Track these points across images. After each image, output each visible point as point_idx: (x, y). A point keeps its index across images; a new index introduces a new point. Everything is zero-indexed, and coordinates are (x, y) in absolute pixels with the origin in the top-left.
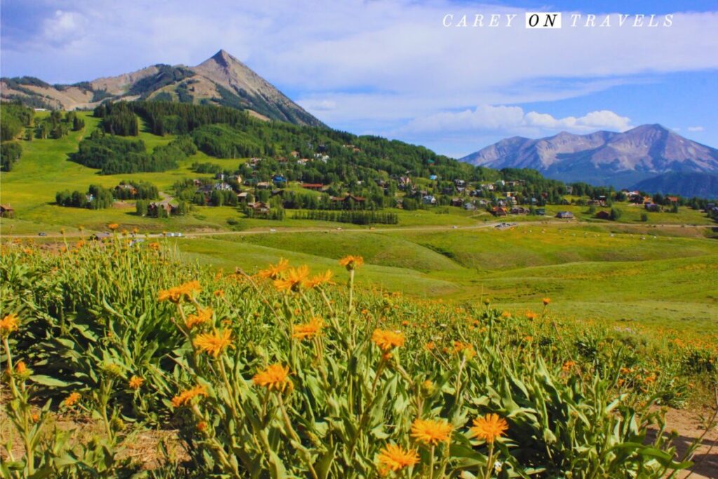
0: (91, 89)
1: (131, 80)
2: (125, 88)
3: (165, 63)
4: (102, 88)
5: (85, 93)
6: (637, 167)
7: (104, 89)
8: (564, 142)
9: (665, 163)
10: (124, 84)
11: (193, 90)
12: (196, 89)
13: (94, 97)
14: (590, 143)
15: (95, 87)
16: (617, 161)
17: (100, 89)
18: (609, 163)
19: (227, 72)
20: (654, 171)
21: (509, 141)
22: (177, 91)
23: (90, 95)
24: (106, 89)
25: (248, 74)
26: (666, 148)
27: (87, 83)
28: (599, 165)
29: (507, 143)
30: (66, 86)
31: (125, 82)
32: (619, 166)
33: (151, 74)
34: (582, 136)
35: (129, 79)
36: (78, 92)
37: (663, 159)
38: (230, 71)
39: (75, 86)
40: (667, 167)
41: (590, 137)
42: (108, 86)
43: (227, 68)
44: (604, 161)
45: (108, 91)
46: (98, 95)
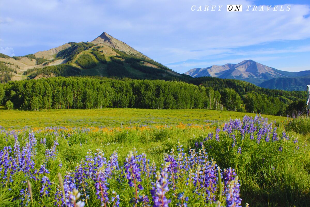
0: (35, 58)
1: (56, 51)
2: (53, 56)
3: (74, 42)
4: (41, 57)
5: (32, 60)
6: (249, 76)
7: (42, 57)
8: (215, 69)
9: (259, 74)
10: (53, 54)
11: (102, 52)
12: (104, 51)
13: (37, 62)
14: (225, 68)
15: (37, 57)
16: (241, 75)
17: (40, 57)
18: (239, 76)
19: (111, 43)
20: (255, 77)
21: (193, 69)
22: (92, 53)
23: (34, 61)
24: (43, 57)
25: (122, 44)
26: (258, 68)
27: (32, 55)
28: (235, 76)
29: (192, 71)
30: (20, 57)
31: (53, 53)
32: (243, 76)
33: (67, 47)
34: (221, 66)
35: (55, 51)
36: (27, 60)
37: (258, 73)
38: (113, 42)
39: (25, 57)
40: (260, 75)
41: (224, 66)
42: (44, 55)
43: (110, 41)
44: (237, 75)
45: (45, 58)
46: (39, 61)
